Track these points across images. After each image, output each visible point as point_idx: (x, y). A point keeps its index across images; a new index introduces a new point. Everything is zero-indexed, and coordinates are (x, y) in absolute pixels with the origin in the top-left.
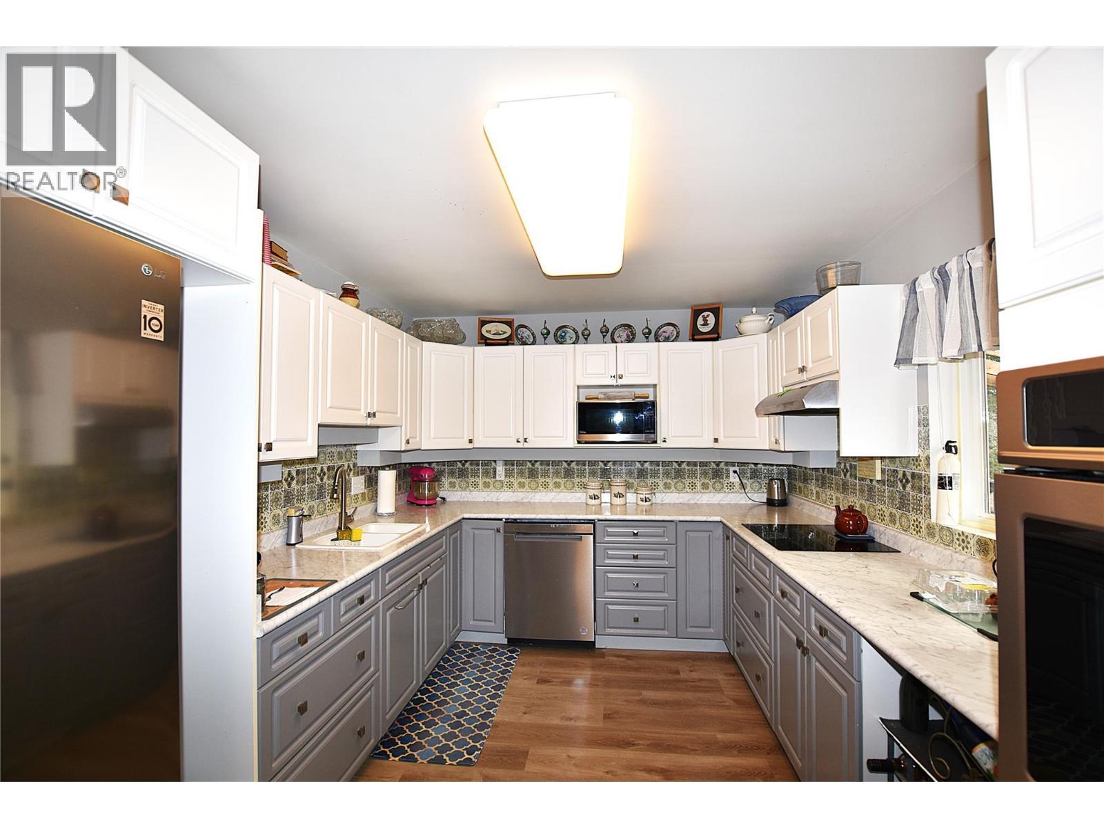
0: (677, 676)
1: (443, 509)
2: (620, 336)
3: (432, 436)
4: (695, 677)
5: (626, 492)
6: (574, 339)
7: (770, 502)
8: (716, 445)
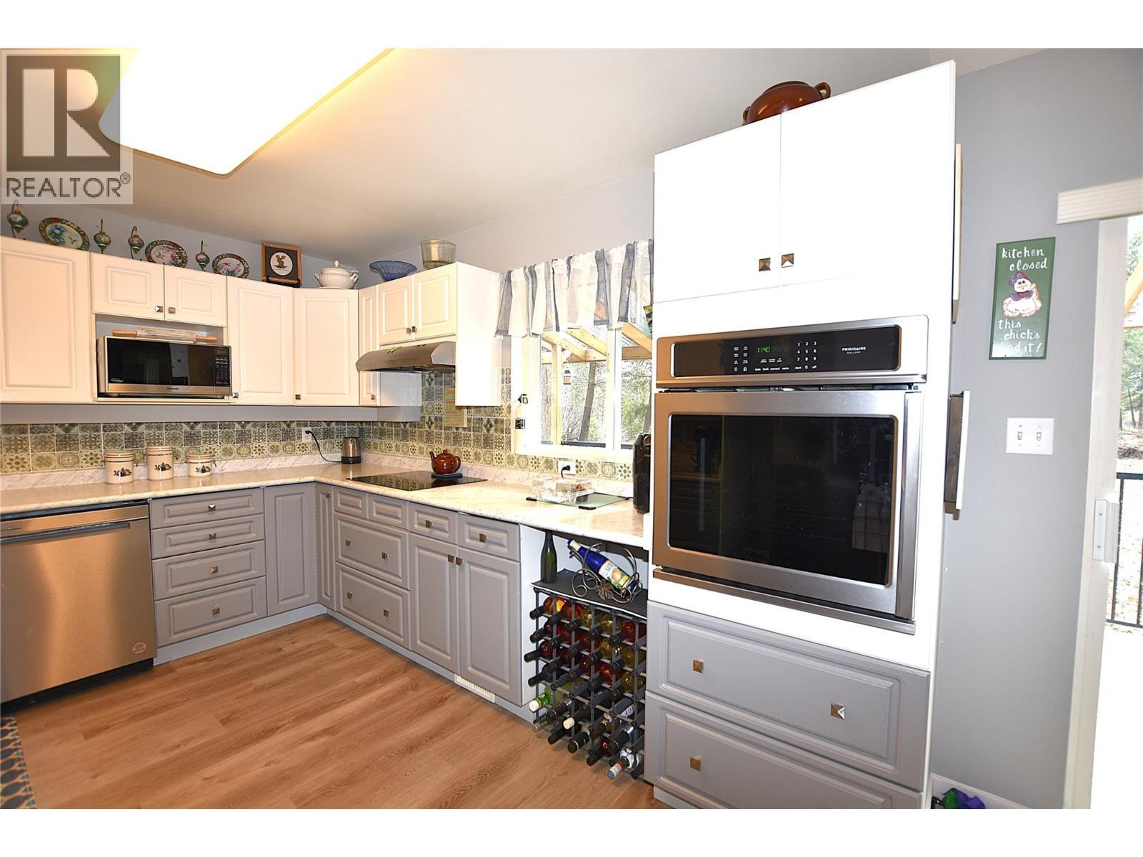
0: (282, 653)
2: (161, 255)
4: (300, 646)
5: (173, 463)
6: (81, 242)
7: (345, 461)
8: (298, 403)
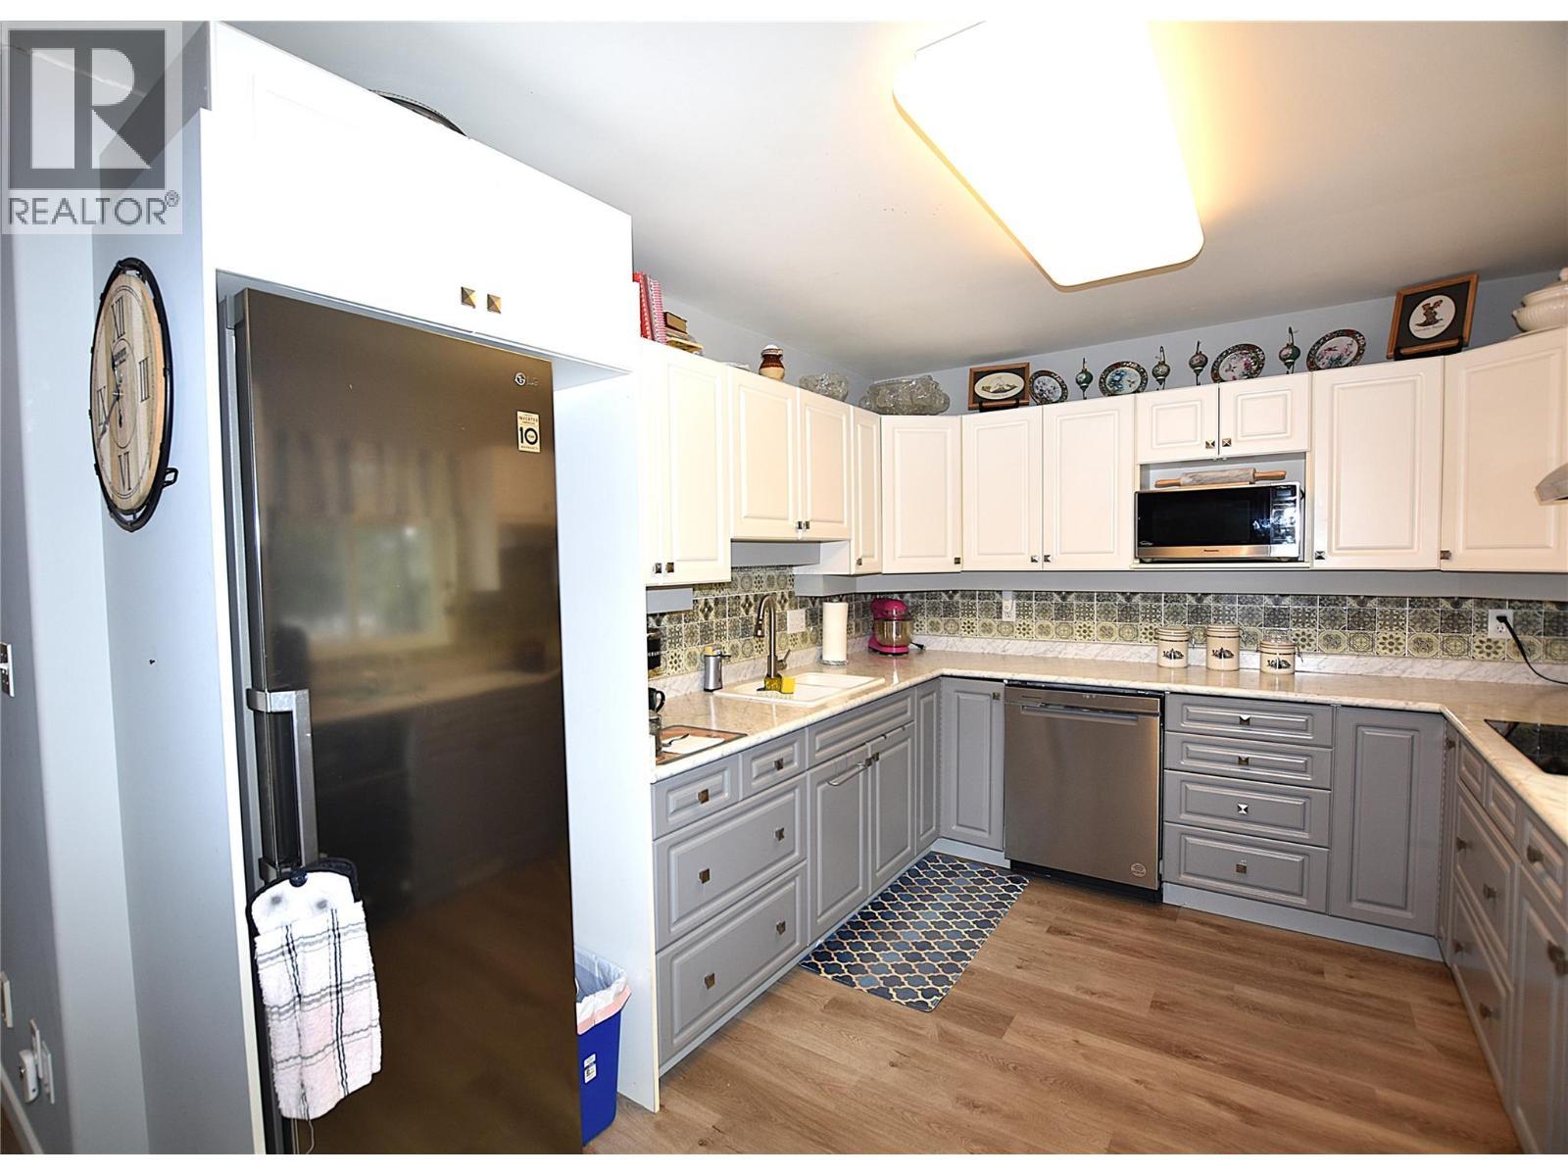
0: (1318, 979)
1: (917, 661)
2: (1230, 369)
3: (898, 554)
4: (1356, 987)
5: (1239, 649)
6: (1138, 384)
8: (1446, 565)
